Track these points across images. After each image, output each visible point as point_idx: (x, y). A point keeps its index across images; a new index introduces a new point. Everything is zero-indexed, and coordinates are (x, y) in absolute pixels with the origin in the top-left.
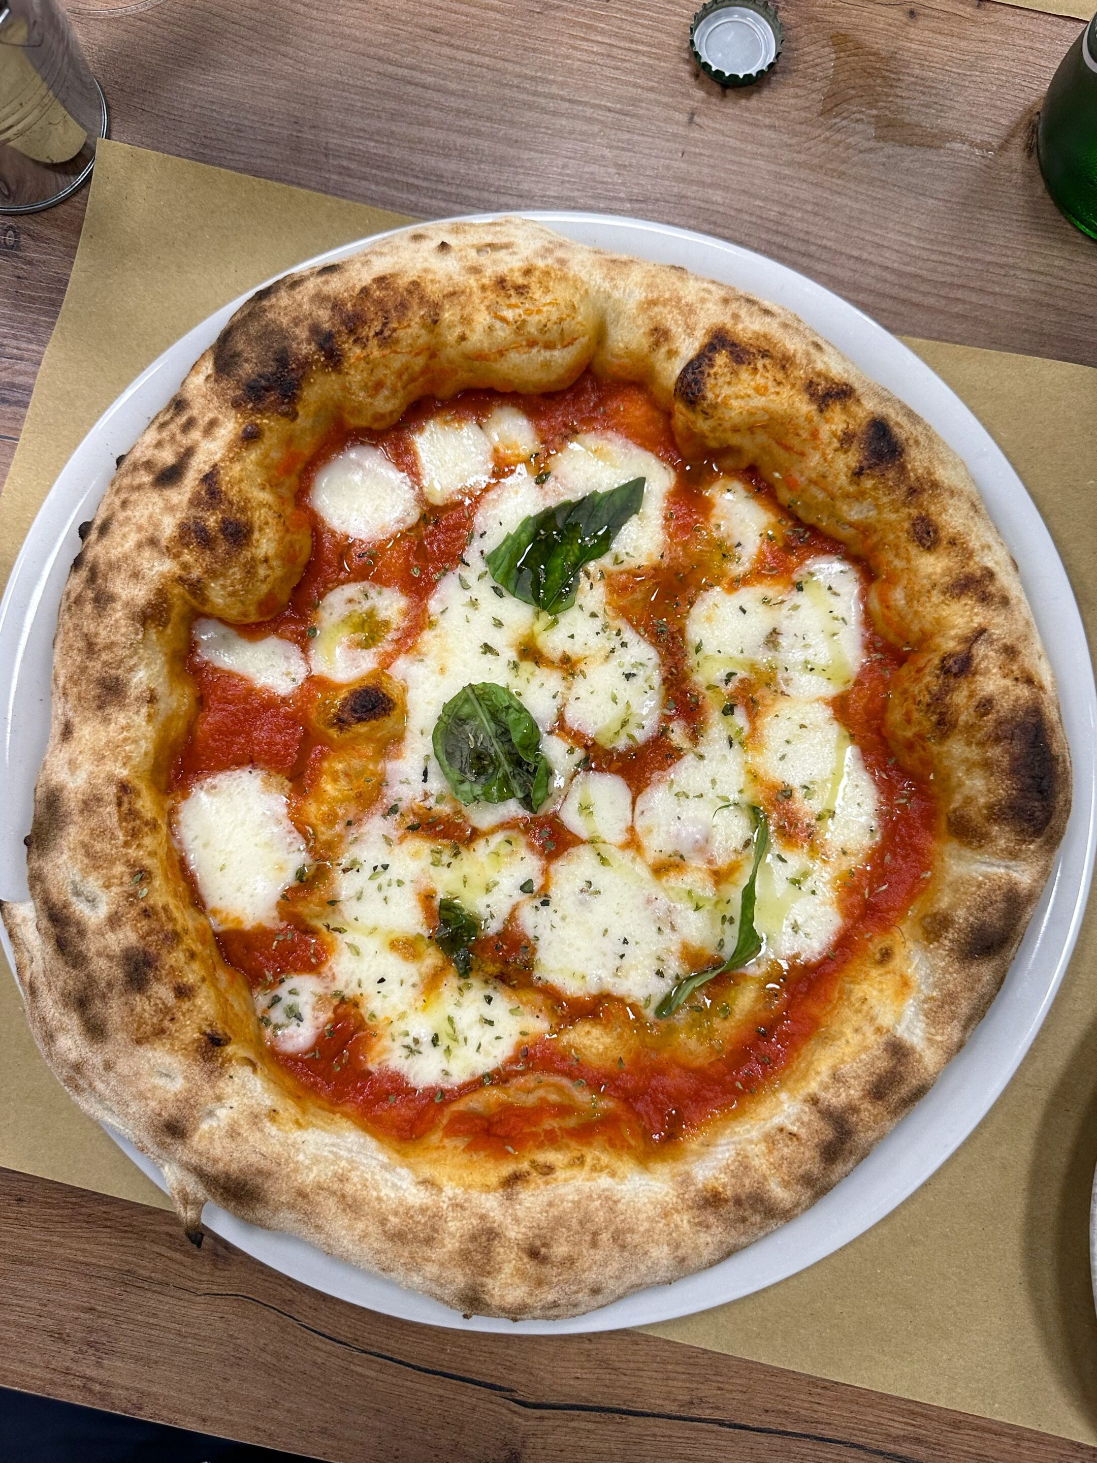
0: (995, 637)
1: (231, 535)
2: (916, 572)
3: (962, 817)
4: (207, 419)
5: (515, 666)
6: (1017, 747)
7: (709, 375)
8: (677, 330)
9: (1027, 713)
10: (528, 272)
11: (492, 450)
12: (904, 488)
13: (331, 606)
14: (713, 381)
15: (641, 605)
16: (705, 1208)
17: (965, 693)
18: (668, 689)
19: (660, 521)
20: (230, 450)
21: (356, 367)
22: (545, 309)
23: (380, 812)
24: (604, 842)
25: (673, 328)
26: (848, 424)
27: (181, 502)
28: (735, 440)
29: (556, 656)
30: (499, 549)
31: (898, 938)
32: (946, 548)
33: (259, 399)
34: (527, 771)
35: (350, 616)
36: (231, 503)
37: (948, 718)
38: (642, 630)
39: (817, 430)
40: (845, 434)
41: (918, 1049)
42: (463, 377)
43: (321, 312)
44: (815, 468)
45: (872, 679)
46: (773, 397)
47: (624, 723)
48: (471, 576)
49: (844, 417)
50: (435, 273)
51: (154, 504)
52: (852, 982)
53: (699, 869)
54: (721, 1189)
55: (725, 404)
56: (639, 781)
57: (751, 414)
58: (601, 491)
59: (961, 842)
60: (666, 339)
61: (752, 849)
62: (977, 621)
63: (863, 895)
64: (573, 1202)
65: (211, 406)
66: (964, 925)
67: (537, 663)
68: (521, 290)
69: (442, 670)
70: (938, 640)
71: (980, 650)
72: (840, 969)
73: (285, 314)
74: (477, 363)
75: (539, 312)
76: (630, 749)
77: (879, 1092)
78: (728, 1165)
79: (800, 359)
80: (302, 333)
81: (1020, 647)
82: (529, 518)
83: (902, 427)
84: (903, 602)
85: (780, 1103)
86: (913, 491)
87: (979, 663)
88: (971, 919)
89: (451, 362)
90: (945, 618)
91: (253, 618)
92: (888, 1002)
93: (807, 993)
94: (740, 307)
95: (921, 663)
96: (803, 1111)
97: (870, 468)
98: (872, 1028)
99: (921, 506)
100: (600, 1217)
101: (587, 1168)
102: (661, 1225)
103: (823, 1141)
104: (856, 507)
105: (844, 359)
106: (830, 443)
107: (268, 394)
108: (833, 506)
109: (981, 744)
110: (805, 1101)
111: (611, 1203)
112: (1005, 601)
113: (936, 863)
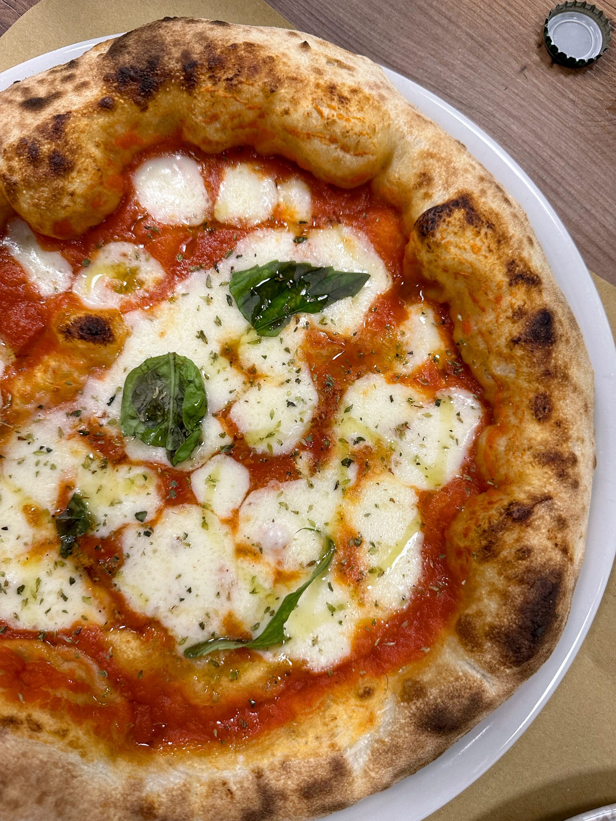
0: (556, 506)
1: (55, 164)
2: (522, 432)
3: (469, 623)
4: (82, 80)
5: (215, 357)
6: (533, 595)
7: (444, 221)
8: (438, 181)
9: (552, 573)
10: (354, 91)
11: (275, 204)
12: (542, 368)
13: (109, 252)
14: (445, 227)
15: (324, 359)
16: (137, 814)
17: (515, 536)
18: (313, 427)
19: (365, 310)
20: (86, 107)
21: (203, 96)
22: (353, 120)
23: (67, 410)
24: (212, 511)
25: (436, 179)
26: (525, 303)
27: (31, 124)
28: (442, 278)
29: (247, 365)
30: (245, 271)
31: (383, 685)
32: (551, 426)
33: (124, 83)
34: (185, 433)
35: (119, 265)
36: (66, 143)
37: (494, 548)
38: (316, 376)
39: (501, 297)
40: (519, 309)
41: (354, 774)
42: (278, 142)
43: (196, 46)
44: (487, 324)
45: (456, 492)
46: (481, 258)
47: (270, 435)
48: (216, 280)
49: (525, 297)
50: (289, 59)
51: (14, 117)
52: (334, 701)
53: (269, 564)
54: (156, 805)
55: (446, 247)
56: (259, 481)
57: (461, 263)
58: (336, 269)
59: (460, 640)
60: (428, 184)
61: (314, 568)
62: (549, 489)
63: (374, 642)
64: (41, 761)
65: (91, 73)
66: (432, 702)
67: (231, 363)
68: (343, 100)
69: (162, 334)
70: (514, 488)
71: (541, 511)
72: (330, 686)
73: (172, 35)
74: (290, 136)
75: (348, 120)
76: (264, 455)
77: (308, 792)
78: (173, 789)
79: (514, 242)
80: (176, 53)
81: (571, 523)
82: (276, 262)
83: (562, 325)
84: (503, 448)
85: (235, 762)
86: (547, 373)
87: (535, 520)
88: (439, 700)
89: (273, 127)
90: (527, 475)
91: (47, 232)
92: (351, 728)
93: (299, 691)
94: (489, 188)
95: (495, 498)
96: (247, 778)
97: (525, 341)
98: (329, 742)
99: (549, 387)
100: (55, 783)
101: (66, 741)
102: (97, 811)
103: (249, 809)
104: (503, 365)
105: (545, 260)
106: (506, 311)
107: (131, 82)
108: (488, 358)
109: (508, 579)
110: (253, 771)
111: (69, 775)
112: (575, 485)
113: (437, 645)
